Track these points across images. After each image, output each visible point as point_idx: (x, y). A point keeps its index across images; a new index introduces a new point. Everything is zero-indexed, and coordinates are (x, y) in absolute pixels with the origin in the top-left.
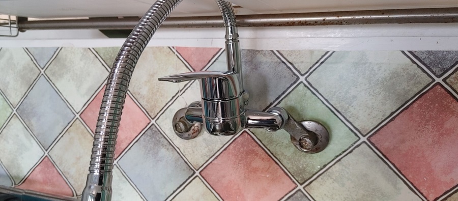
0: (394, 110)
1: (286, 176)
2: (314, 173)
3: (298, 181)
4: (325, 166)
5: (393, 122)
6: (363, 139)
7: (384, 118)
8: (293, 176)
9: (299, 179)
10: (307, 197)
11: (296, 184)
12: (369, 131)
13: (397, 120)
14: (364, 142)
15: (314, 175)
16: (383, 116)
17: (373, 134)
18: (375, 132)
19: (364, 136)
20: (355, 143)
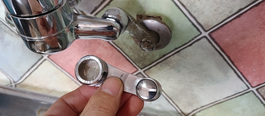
0: (243, 7)
1: (128, 62)
2: (154, 61)
3: (138, 66)
4: (164, 56)
5: (238, 18)
6: (204, 34)
7: (230, 15)
8: (134, 62)
9: (140, 65)
11: (137, 68)
12: (212, 27)
13: (243, 17)
14: (205, 37)
16: (230, 12)
17: (216, 30)
18: (218, 28)
19: (206, 31)
20: (195, 37)
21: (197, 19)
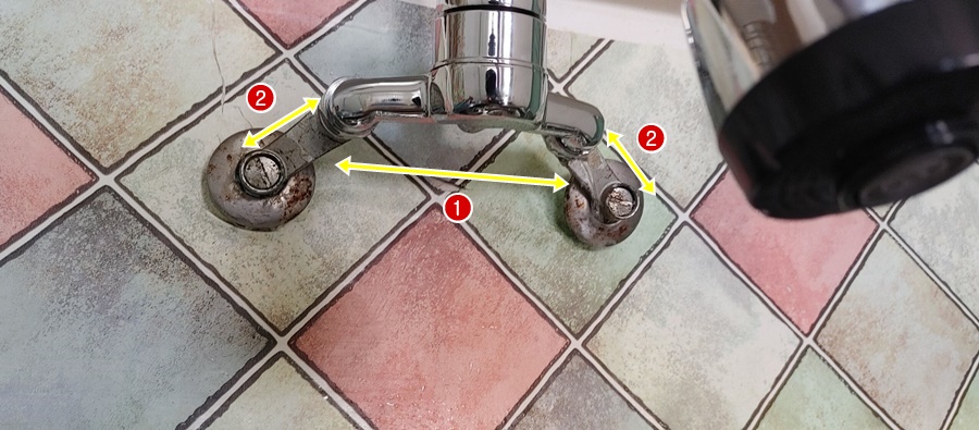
1: (541, 319)
3: (569, 329)
4: (623, 282)
5: (722, 182)
6: (684, 217)
7: (709, 175)
8: (557, 317)
12: (690, 199)
13: (728, 178)
14: (686, 223)
15: (602, 308)
16: (707, 172)
17: (697, 207)
18: (701, 202)
19: (684, 210)
20: (670, 226)
21: (661, 185)
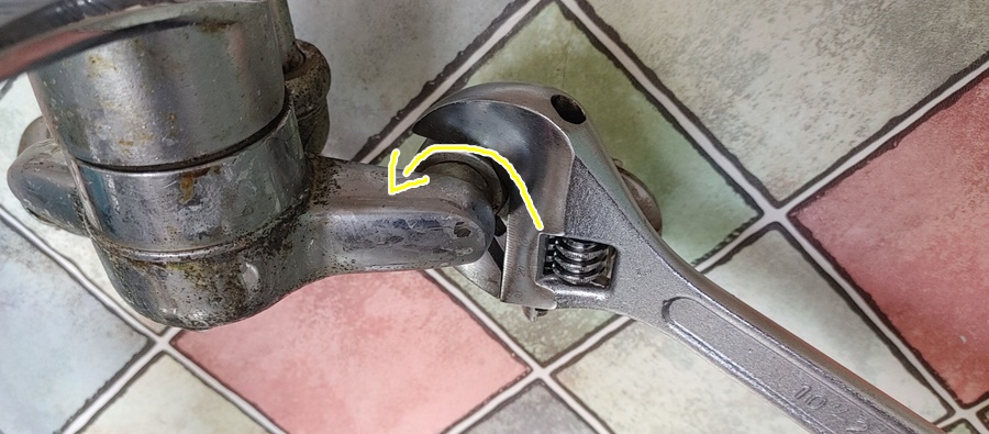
0: (901, 110)
1: (490, 340)
2: (591, 329)
3: (532, 356)
5: (890, 152)
8: (515, 340)
9: (538, 350)
10: (562, 400)
11: (526, 364)
12: (798, 187)
13: (904, 146)
14: (776, 225)
16: (858, 133)
17: (812, 198)
18: (821, 192)
19: (778, 204)
20: (741, 230)
21: (742, 161)
